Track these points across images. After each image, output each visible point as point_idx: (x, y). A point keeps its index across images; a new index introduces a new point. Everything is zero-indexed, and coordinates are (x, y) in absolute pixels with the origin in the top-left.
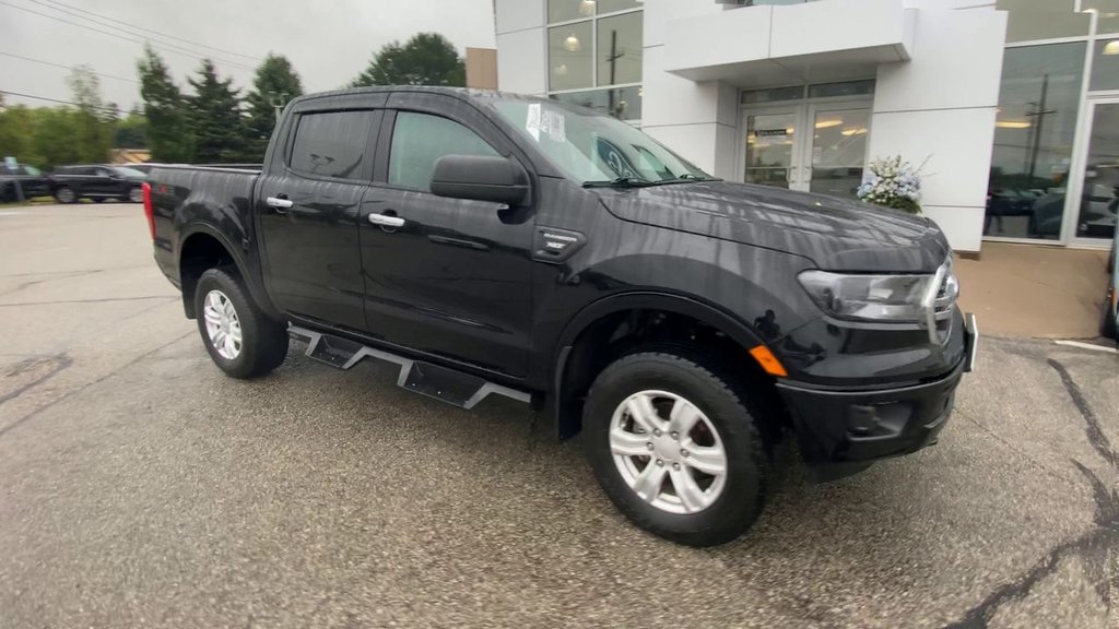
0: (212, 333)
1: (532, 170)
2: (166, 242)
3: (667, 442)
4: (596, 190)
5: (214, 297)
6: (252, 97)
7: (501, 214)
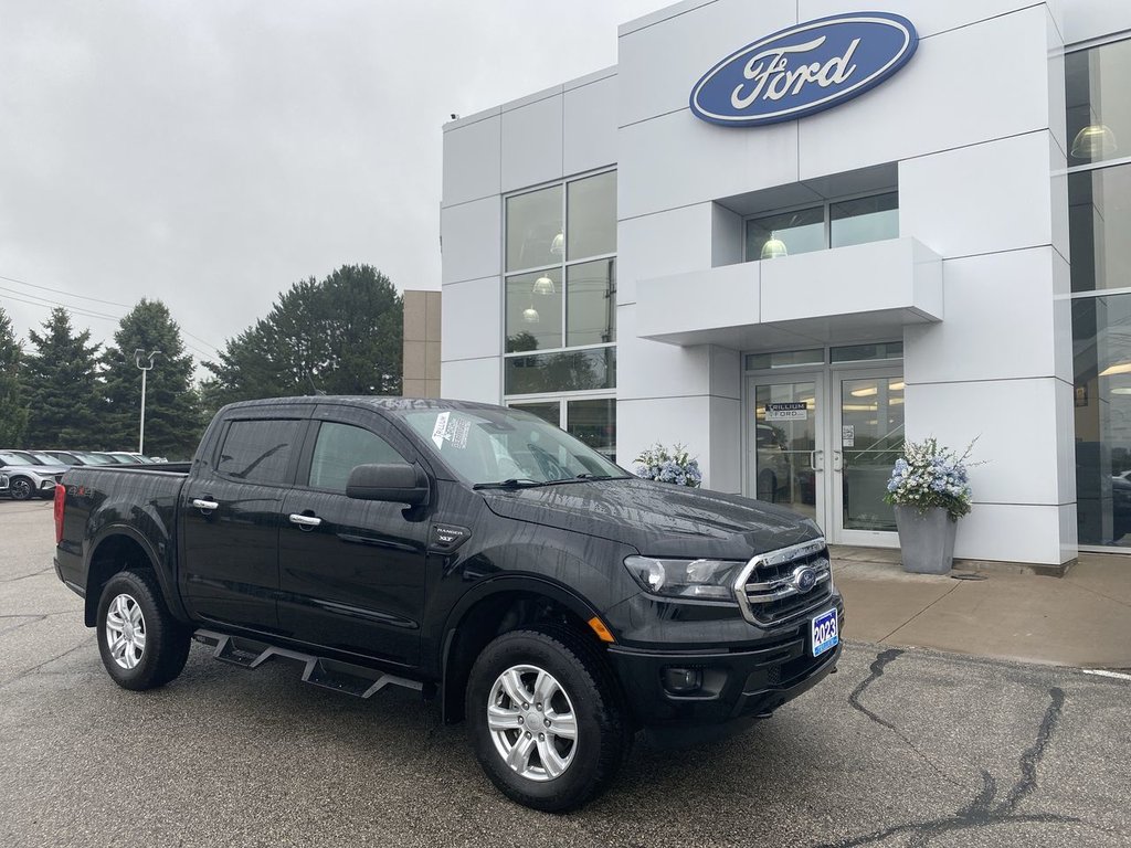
0: (111, 640)
1: (432, 474)
2: (73, 544)
3: (533, 714)
4: (483, 491)
5: (121, 601)
6: (111, 356)
7: (405, 512)
